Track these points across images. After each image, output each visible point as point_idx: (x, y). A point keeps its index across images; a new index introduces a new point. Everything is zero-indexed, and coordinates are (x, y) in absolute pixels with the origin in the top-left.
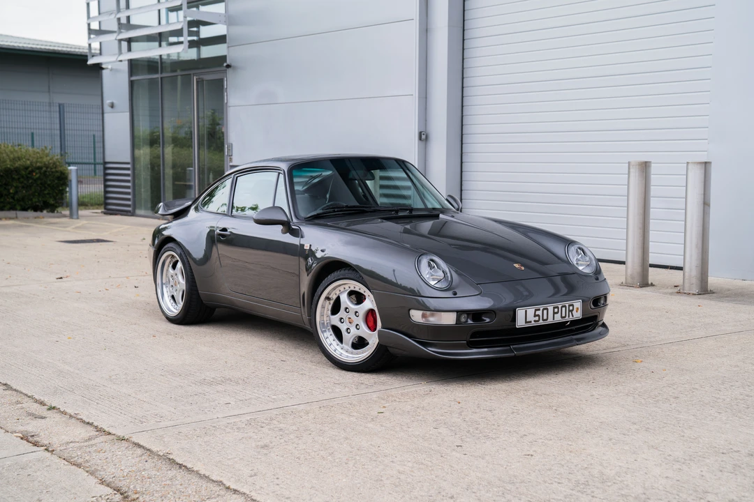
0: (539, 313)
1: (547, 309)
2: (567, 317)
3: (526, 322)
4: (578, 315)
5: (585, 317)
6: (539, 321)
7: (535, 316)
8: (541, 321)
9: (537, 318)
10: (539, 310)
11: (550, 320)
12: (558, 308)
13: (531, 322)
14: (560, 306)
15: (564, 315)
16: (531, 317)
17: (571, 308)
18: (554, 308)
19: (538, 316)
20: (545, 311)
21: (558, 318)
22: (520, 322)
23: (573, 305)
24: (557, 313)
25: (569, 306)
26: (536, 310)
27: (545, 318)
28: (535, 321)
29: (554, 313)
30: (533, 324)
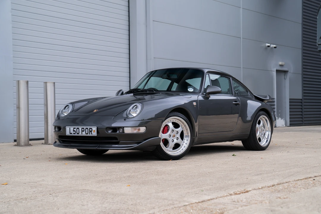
0: (75, 130)
1: (79, 128)
2: (89, 134)
3: (70, 133)
4: (94, 134)
5: (98, 136)
6: (75, 133)
7: (74, 131)
8: (76, 134)
9: (74, 132)
10: (75, 128)
11: (80, 134)
12: (84, 129)
13: (72, 133)
14: (85, 128)
15: (87, 133)
16: (72, 131)
17: (91, 130)
18: (82, 129)
19: (75, 131)
20: (78, 130)
21: (84, 134)
22: (68, 133)
23: (92, 129)
24: (84, 131)
25: (90, 129)
26: (74, 128)
27: (78, 132)
28: (74, 133)
29: (82, 131)
30: (73, 135)
